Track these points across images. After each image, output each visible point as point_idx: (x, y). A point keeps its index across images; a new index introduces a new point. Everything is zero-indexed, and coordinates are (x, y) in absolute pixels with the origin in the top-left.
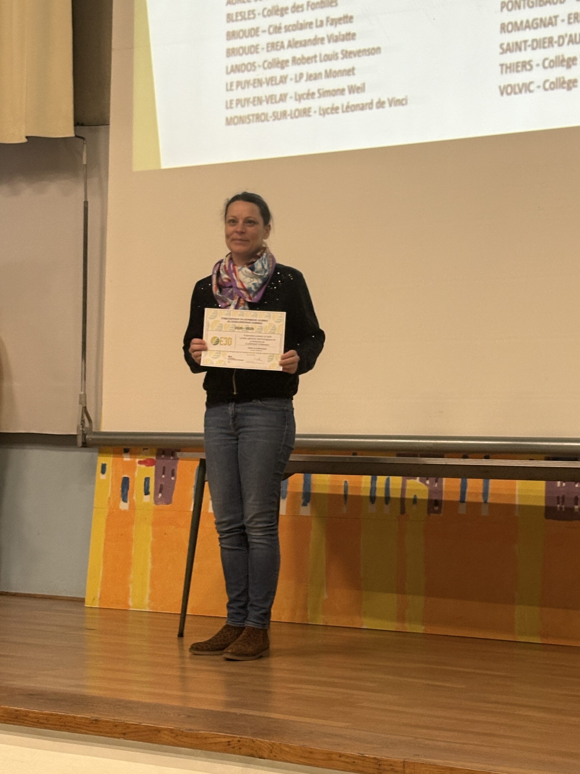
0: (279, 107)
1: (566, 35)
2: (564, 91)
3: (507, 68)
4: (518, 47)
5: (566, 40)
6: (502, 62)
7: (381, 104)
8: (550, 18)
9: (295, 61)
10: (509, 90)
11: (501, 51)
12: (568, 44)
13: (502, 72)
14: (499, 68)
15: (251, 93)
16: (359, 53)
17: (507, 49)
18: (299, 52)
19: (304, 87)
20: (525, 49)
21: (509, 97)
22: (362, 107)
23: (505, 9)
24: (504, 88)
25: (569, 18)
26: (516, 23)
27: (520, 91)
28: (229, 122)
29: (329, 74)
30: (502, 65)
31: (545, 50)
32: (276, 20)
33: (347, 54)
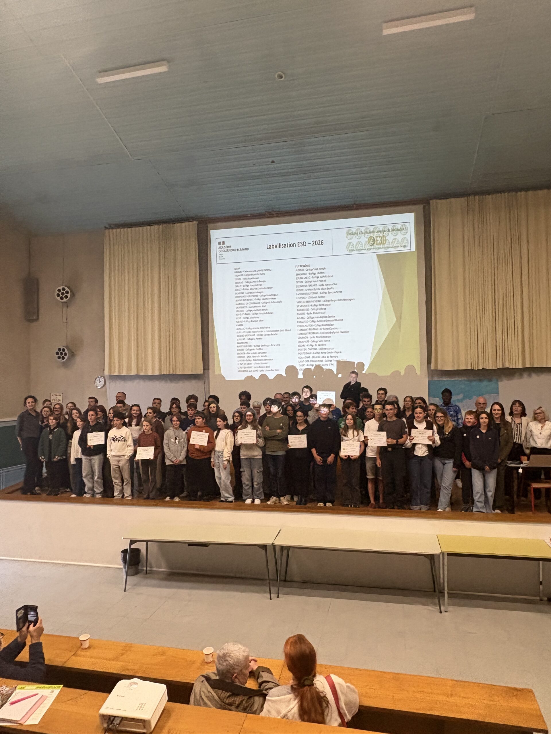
0: (251, 369)
1: (312, 360)
4: (302, 362)
7: (273, 370)
8: (308, 357)
9: (253, 360)
12: (312, 362)
15: (243, 366)
16: (268, 360)
17: (300, 362)
18: (254, 358)
19: (256, 365)
20: (304, 362)
22: (269, 370)
23: (299, 354)
24: (300, 369)
25: (312, 357)
26: (302, 357)
28: (239, 371)
29: (262, 363)
30: (299, 365)
31: (308, 362)
32: (249, 351)
33: (265, 360)
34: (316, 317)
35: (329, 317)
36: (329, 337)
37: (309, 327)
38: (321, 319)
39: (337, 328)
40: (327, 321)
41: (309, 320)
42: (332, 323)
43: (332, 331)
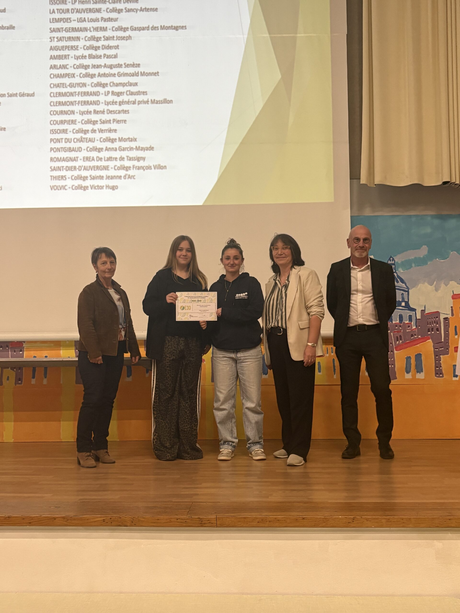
1: (82, 166)
2: (82, 191)
3: (54, 178)
4: (59, 169)
5: (83, 168)
6: (51, 175)
8: (74, 158)
10: (55, 188)
11: (51, 170)
12: (84, 170)
13: (51, 179)
14: (50, 178)
17: (54, 169)
20: (63, 170)
21: (55, 191)
23: (52, 151)
24: (53, 186)
25: (84, 159)
26: (58, 158)
27: (61, 189)
30: (51, 176)
31: (72, 172)
34: (94, 66)
35: (127, 66)
36: (126, 112)
37: (78, 89)
38: (107, 71)
39: (145, 93)
40: (120, 75)
41: (77, 72)
42: (133, 80)
43: (132, 98)
